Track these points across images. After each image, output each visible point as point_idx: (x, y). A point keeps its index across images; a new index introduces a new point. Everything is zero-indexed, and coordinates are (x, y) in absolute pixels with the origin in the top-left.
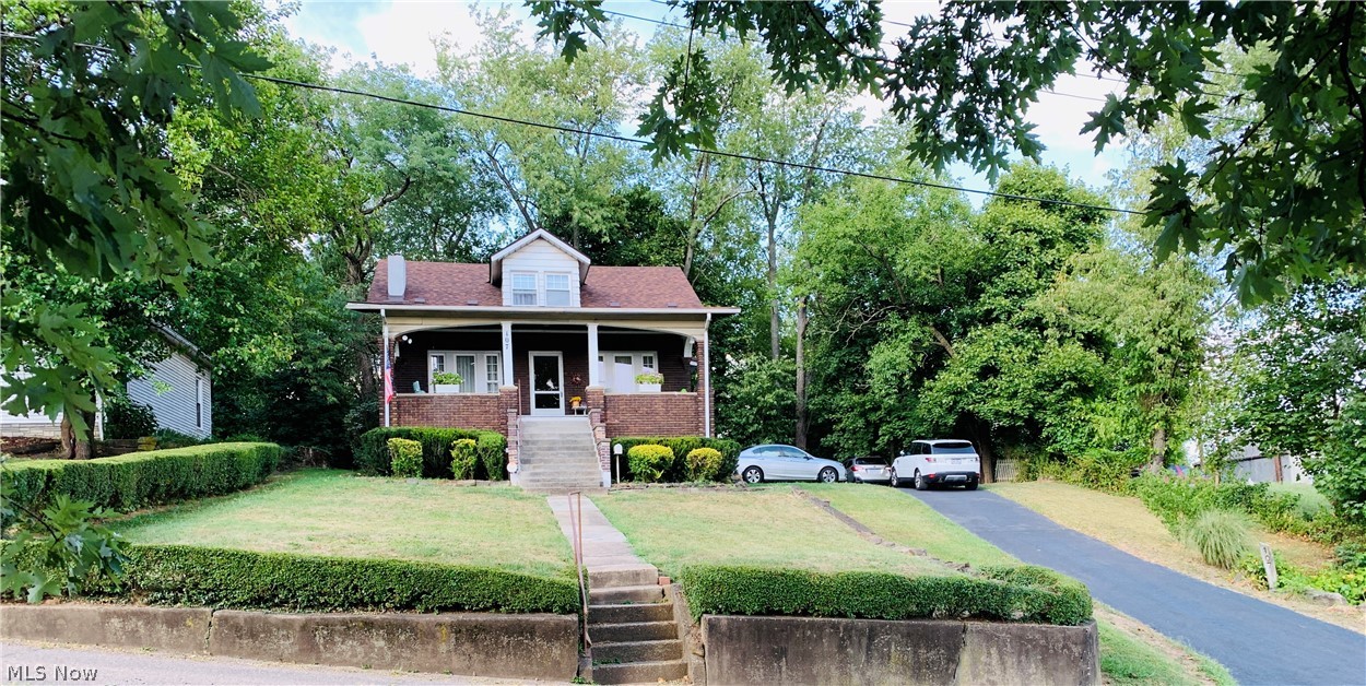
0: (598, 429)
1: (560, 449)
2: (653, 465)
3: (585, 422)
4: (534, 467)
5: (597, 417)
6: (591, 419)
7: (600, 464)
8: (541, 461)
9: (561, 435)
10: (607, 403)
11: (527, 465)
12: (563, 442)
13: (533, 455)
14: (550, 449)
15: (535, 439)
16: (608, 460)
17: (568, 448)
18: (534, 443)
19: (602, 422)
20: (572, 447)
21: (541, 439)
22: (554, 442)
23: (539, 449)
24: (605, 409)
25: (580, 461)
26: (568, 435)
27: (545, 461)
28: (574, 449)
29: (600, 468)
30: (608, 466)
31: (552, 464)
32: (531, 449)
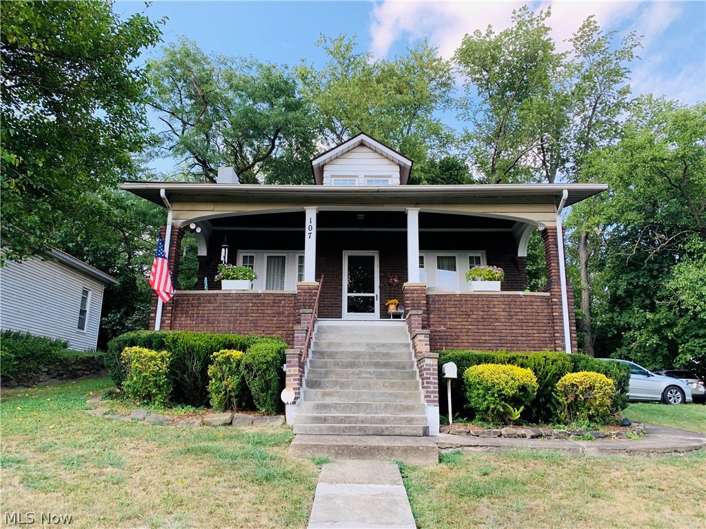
0: (419, 337)
1: (366, 365)
2: (505, 398)
3: (403, 328)
4: (324, 394)
5: (417, 321)
6: (410, 324)
7: (423, 392)
8: (336, 383)
9: (368, 345)
10: (432, 304)
11: (313, 391)
12: (370, 355)
13: (326, 374)
14: (352, 365)
15: (334, 349)
16: (434, 388)
17: (377, 365)
18: (331, 355)
19: (423, 328)
20: (382, 362)
21: (342, 349)
22: (358, 355)
23: (336, 364)
24: (428, 312)
25: (392, 385)
26: (379, 346)
27: (342, 385)
28: (386, 365)
29: (423, 400)
30: (435, 397)
31: (351, 390)
32: (325, 365)
